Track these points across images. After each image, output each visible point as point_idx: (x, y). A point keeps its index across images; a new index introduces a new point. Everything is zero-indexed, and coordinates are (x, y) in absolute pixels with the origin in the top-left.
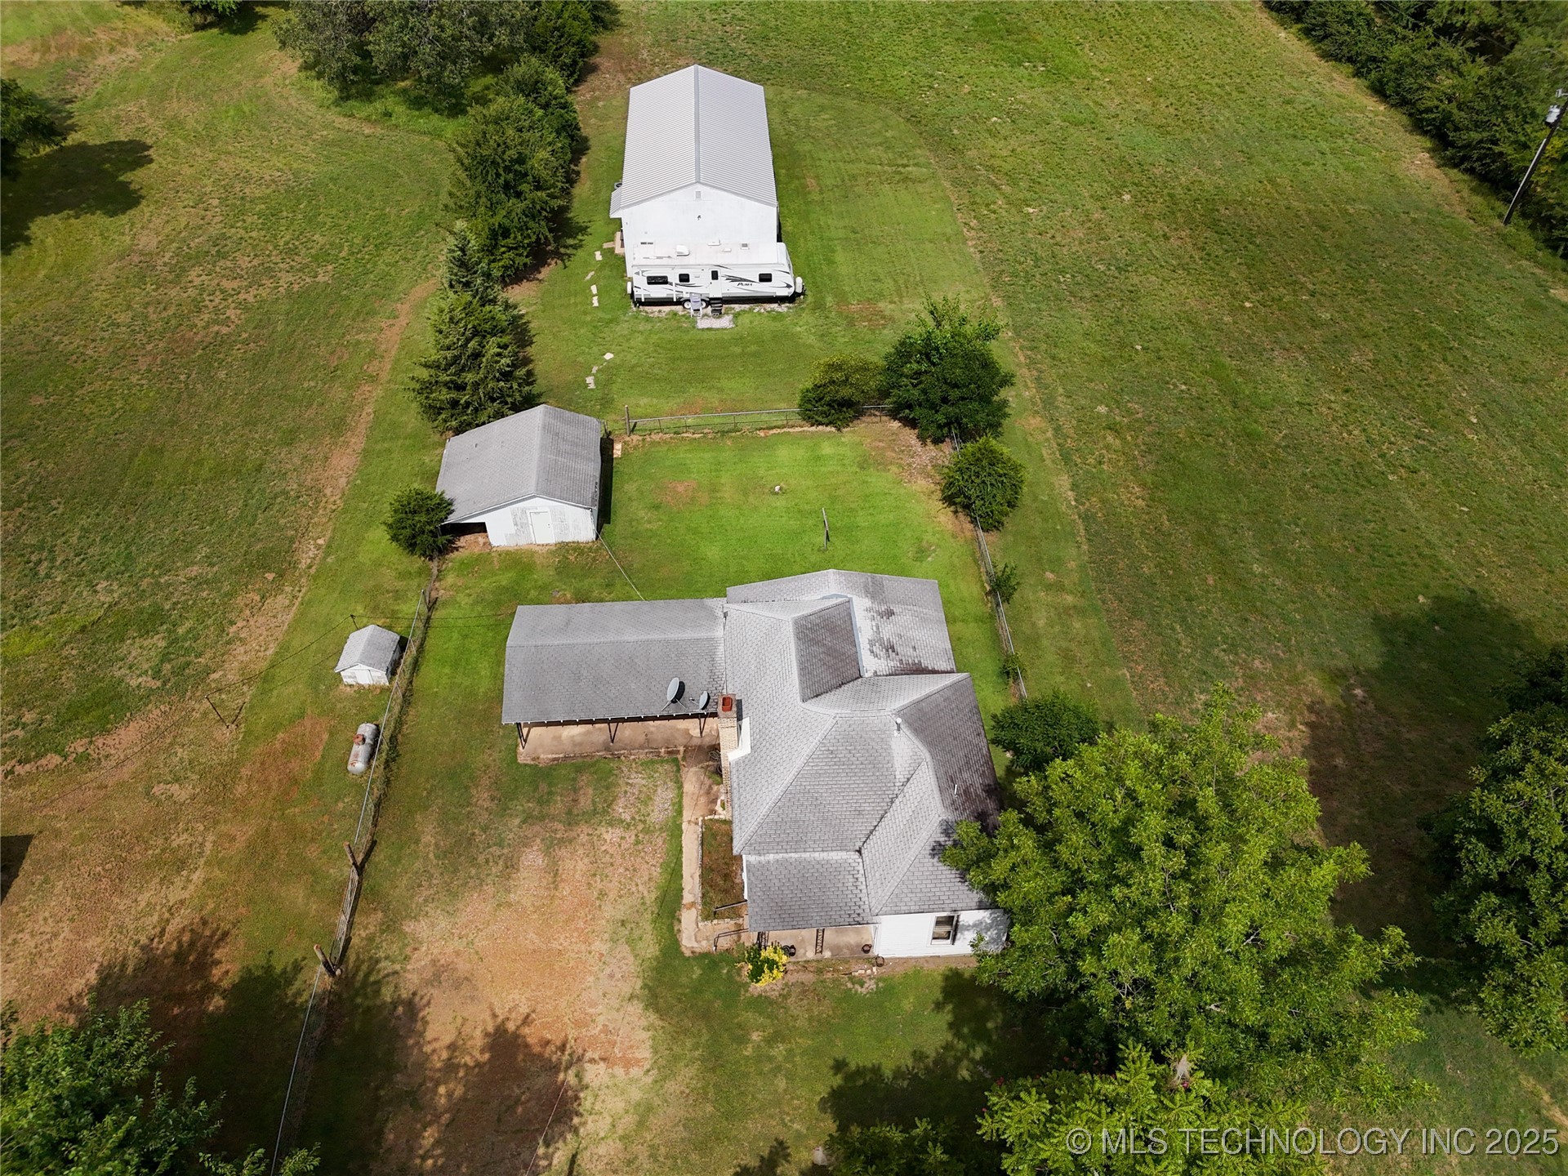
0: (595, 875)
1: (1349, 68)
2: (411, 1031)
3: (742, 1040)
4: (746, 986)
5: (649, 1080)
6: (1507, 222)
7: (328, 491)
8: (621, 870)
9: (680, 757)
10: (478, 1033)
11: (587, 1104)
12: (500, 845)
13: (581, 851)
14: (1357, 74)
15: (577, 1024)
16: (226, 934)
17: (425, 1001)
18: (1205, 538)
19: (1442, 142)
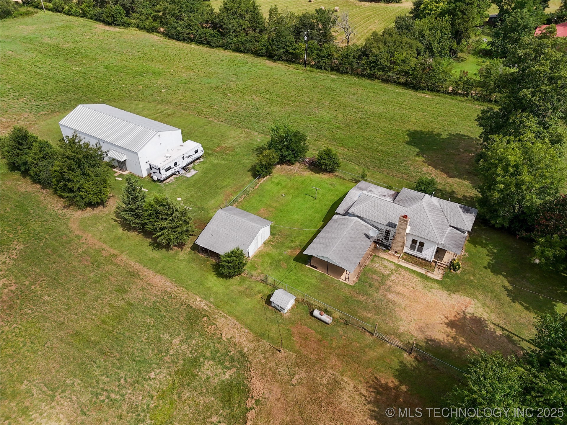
0: (405, 286)
2: (438, 343)
3: (472, 280)
4: (457, 273)
5: (476, 301)
6: (305, 67)
7: (169, 289)
8: (407, 281)
9: (373, 254)
10: (446, 329)
12: (382, 301)
13: (395, 286)
15: (453, 308)
17: (429, 337)
18: (366, 149)
19: (271, 56)
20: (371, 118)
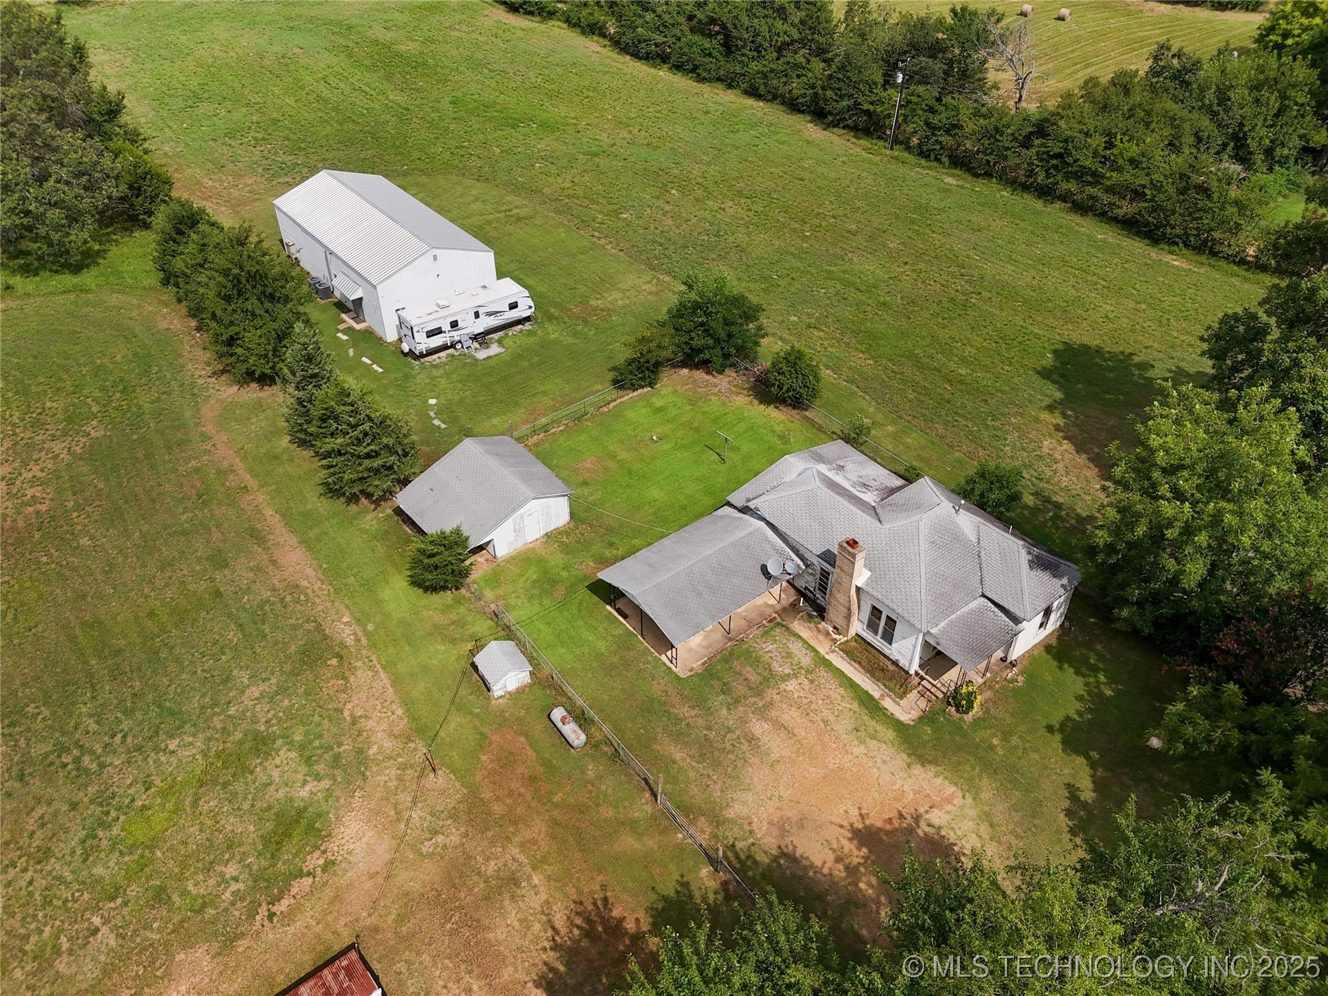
0: (808, 714)
1: (720, 85)
2: (805, 868)
3: (992, 748)
4: (961, 719)
5: (969, 800)
6: (892, 149)
7: (305, 583)
8: (820, 702)
9: (779, 620)
10: (845, 843)
11: (952, 838)
12: (730, 731)
13: (784, 706)
14: (730, 86)
15: (897, 799)
16: (605, 899)
17: (791, 847)
18: (921, 367)
19: (819, 114)
20: (986, 294)
